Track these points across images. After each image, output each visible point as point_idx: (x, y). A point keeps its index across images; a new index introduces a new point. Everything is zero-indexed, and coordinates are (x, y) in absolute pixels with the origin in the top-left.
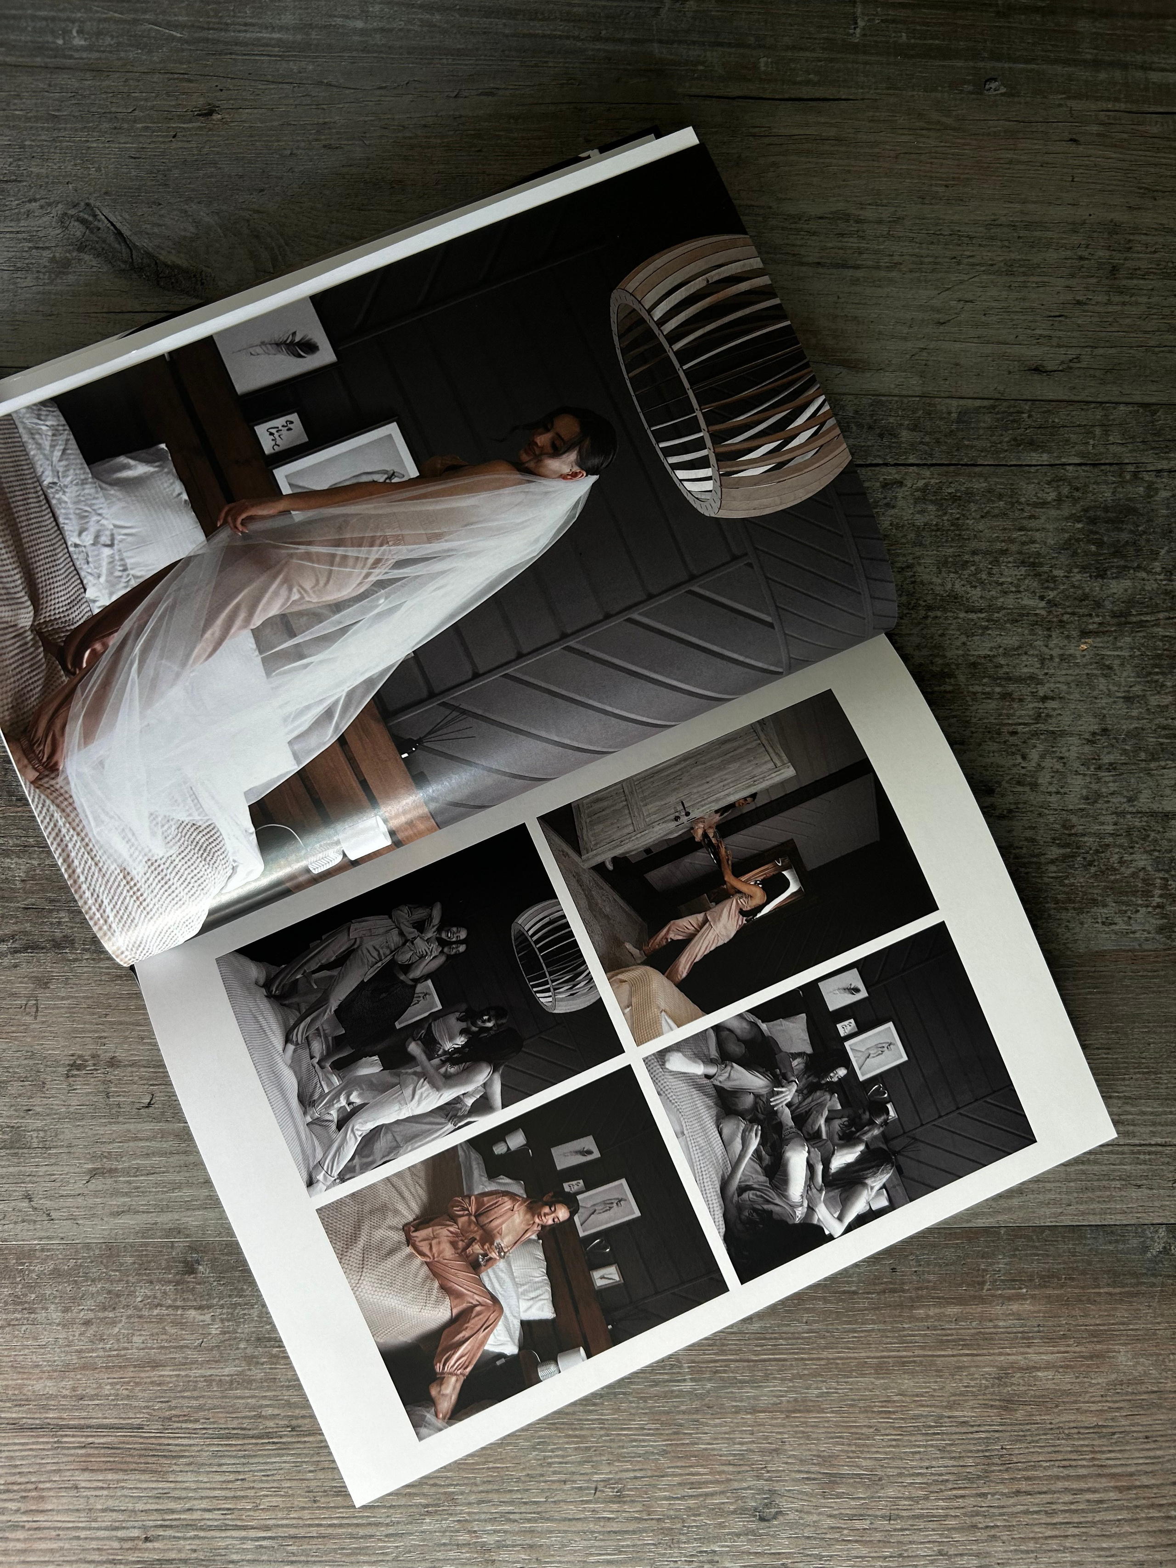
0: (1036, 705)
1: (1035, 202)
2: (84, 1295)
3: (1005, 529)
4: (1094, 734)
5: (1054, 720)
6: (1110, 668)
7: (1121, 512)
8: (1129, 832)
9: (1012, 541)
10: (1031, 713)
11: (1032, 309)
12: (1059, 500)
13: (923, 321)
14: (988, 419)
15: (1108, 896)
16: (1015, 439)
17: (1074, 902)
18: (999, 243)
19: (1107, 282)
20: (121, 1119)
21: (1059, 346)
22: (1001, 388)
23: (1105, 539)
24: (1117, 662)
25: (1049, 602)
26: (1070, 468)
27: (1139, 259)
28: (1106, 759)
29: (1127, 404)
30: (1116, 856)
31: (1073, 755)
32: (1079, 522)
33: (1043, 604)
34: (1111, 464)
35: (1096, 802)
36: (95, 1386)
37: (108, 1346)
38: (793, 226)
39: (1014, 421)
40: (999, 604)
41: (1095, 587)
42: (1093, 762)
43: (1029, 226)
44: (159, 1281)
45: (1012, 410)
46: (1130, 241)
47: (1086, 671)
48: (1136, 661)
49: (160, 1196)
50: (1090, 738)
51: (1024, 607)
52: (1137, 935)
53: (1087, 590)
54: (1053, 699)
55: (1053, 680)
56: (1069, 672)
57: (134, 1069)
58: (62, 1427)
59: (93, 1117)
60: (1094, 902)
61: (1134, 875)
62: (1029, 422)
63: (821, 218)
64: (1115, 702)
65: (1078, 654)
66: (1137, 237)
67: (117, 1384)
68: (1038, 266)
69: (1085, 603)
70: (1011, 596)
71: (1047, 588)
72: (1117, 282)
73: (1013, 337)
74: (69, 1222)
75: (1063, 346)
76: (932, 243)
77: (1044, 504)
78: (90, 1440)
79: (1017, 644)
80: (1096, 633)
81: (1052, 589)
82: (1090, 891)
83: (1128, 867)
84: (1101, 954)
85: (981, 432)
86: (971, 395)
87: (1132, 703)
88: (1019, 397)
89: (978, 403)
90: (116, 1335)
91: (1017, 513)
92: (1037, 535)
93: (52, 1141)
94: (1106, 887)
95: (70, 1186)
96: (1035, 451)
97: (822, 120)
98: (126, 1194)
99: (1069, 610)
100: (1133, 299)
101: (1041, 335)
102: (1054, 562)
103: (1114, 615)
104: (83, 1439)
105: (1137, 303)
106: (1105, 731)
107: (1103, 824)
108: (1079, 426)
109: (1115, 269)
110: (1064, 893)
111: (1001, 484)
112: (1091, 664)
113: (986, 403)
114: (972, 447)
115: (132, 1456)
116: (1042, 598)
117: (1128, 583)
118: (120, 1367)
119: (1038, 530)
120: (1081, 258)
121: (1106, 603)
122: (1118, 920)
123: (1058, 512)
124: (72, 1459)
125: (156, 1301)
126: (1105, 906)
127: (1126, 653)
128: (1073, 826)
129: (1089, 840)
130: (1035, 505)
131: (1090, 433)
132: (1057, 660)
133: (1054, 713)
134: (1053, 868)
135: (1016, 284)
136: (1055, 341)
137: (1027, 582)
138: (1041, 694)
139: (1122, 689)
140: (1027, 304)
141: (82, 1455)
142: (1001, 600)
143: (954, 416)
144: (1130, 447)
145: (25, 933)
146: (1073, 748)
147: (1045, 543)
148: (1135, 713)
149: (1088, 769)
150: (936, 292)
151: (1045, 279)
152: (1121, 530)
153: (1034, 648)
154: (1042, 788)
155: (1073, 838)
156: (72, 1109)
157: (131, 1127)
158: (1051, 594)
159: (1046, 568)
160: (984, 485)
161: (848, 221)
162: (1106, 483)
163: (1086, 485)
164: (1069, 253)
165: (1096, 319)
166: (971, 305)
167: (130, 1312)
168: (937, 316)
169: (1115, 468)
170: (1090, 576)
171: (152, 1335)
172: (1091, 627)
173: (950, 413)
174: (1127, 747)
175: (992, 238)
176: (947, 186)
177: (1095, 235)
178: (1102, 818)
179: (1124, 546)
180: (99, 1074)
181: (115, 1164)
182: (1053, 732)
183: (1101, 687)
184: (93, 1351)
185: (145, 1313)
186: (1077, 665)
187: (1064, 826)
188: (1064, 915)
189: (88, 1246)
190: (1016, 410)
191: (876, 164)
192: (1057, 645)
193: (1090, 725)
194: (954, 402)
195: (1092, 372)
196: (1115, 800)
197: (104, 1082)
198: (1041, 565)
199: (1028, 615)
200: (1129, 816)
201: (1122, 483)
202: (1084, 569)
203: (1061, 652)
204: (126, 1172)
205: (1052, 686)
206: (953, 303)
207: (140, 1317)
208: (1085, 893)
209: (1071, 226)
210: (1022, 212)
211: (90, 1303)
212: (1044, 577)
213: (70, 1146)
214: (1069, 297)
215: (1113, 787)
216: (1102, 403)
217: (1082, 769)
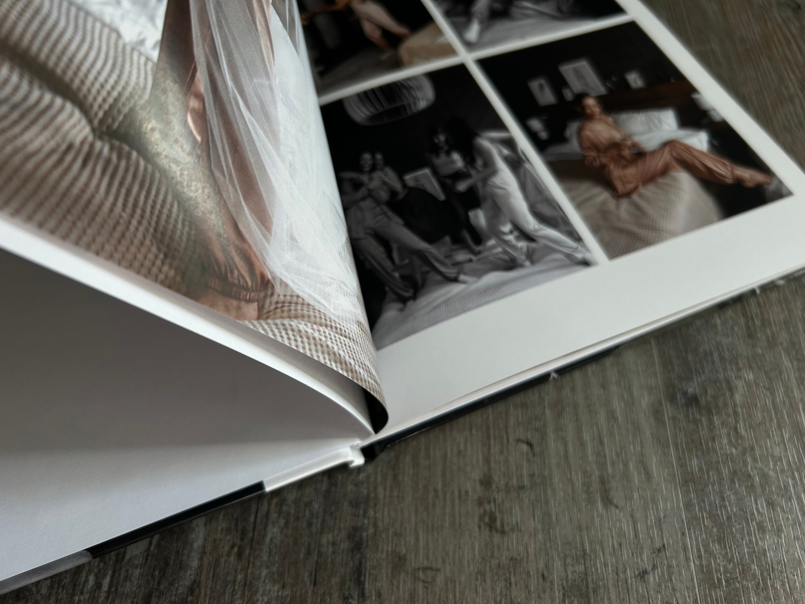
20: (546, 473)
57: (492, 460)
59: (547, 502)
74: (664, 527)
93: (576, 548)
95: (625, 526)
145: (342, 583)
181: (595, 478)
204: (602, 466)
213: (580, 528)
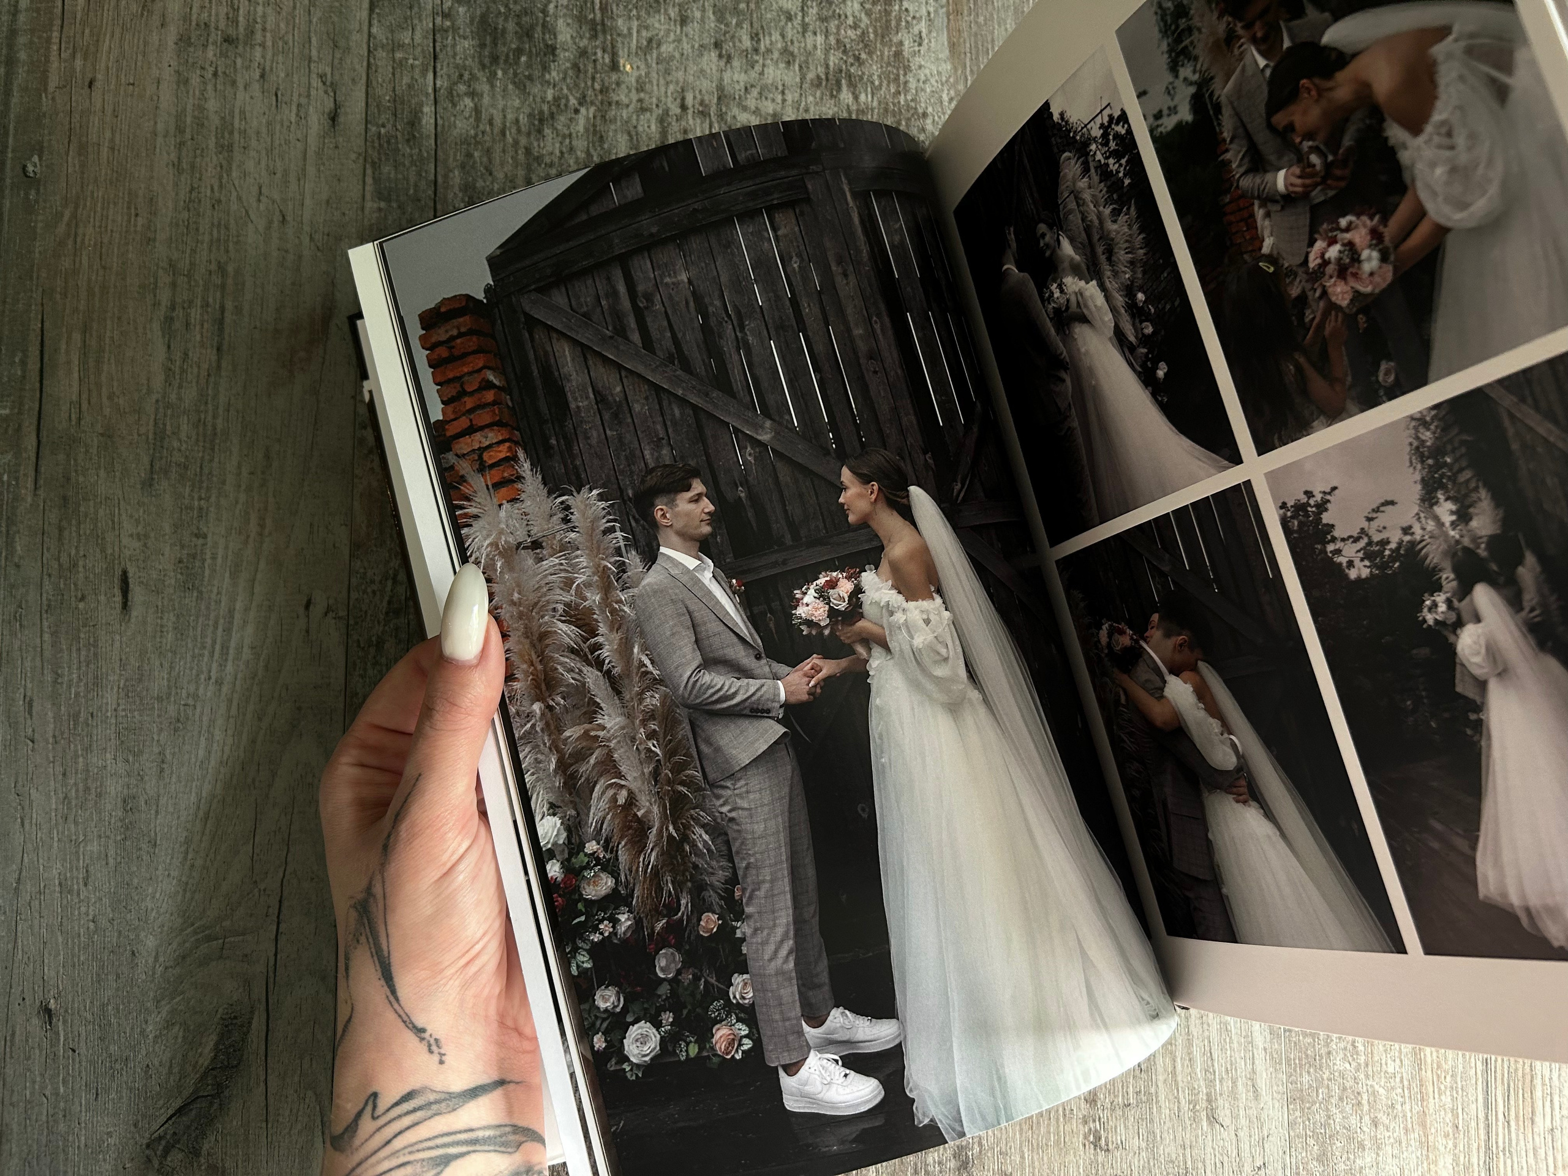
0: (690, 117)
1: (156, 123)
2: (1344, 1127)
3: (504, 151)
4: (720, 56)
5: (706, 98)
6: (650, 41)
7: (485, 30)
8: (823, 19)
9: (516, 143)
10: (698, 121)
11: (269, 123)
12: (472, 94)
13: (280, 239)
14: (386, 169)
15: (891, 40)
16: (408, 141)
17: (898, 75)
18: (198, 160)
19: (241, 48)
21: (309, 96)
22: (353, 156)
23: (514, 46)
24: (644, 33)
25: (580, 104)
26: (439, 83)
27: (217, 15)
28: (747, 43)
29: (370, 25)
30: (849, 32)
31: (743, 78)
32: (496, 74)
33: (583, 110)
34: (434, 41)
35: (792, 54)
36: (1442, 1113)
37: (1400, 1099)
38: (177, 377)
39: (388, 142)
40: (583, 155)
41: (565, 57)
42: (750, 58)
43: (180, 130)
44: (1327, 1045)
45: (376, 145)
46: (197, 25)
47: (654, 65)
48: (643, 13)
49: (1235, 1045)
50: (724, 60)
51: (587, 130)
52: (932, 10)
53: (568, 65)
54: (683, 99)
55: (663, 99)
56: (655, 83)
58: (1488, 1148)
60: (898, 54)
61: (869, 13)
62: (389, 126)
63: (169, 347)
64: (686, 35)
65: (636, 74)
66: (194, 17)
67: (1440, 1089)
68: (223, 118)
69: (582, 67)
70: (574, 143)
71: (566, 105)
72: (241, 37)
73: (299, 145)
75: (309, 91)
76: (197, 230)
77: (477, 110)
78: (1501, 1116)
79: (626, 137)
80: (614, 56)
81: (568, 100)
82: (886, 58)
83: (860, 21)
84: (953, 46)
85: (400, 176)
86: (360, 187)
87: (687, 17)
88: (363, 137)
89: (369, 180)
90: (1388, 1091)
91: (487, 138)
92: (510, 116)
94: (882, 43)
96: (420, 120)
97: (63, 347)
98: (1234, 1083)
99: (589, 83)
100: (259, 20)
101: (297, 115)
102: (538, 100)
103: (594, 37)
104: (1500, 1124)
105: (264, 16)
106: (717, 45)
107: (815, 47)
108: (393, 74)
109: (228, 40)
110: (888, 85)
111: (455, 155)
112: (646, 60)
113: (369, 171)
114: (416, 185)
115: (1516, 1070)
116: (577, 111)
117: (560, 22)
118: (1421, 1085)
119: (505, 116)
120: (215, 74)
121: (581, 45)
122: (916, 30)
123: (485, 95)
124: (1521, 1137)
125: (1349, 1047)
126: (901, 43)
127: (635, 24)
128: (818, 77)
129: (834, 60)
130: (478, 119)
131: (401, 63)
132: (642, 95)
133: (699, 97)
134: (862, 97)
135: (242, 141)
136: (303, 101)
137: (559, 127)
138: (678, 111)
139: (673, 27)
140: (264, 130)
141: (1517, 1125)
142: (579, 153)
143: (383, 205)
144: (416, 21)
146: (736, 77)
147: (518, 109)
148: (698, 14)
149: (757, 62)
150: (250, 224)
151: (237, 111)
152: (504, 31)
153: (630, 118)
154: (779, 108)
155: (831, 77)
156: (1143, 1145)
157: (1161, 1078)
158: (573, 101)
159: (545, 108)
160: (457, 173)
161: (172, 319)
162: (454, 46)
163: (457, 66)
164: (210, 87)
165: (280, 58)
166: (264, 190)
167: (1362, 1076)
168: (276, 224)
169: (438, 36)
170: (554, 61)
171: (1386, 1051)
172: (607, 60)
173: (380, 210)
174: (734, 21)
175: (193, 167)
176: (137, 215)
177: (191, 60)
178: (809, 47)
179: (521, 28)
180: (1104, 1115)
182: (719, 98)
183: (670, 49)
184: (1405, 1116)
185: (1362, 1059)
186: (647, 74)
187: (819, 85)
188: (912, 85)
189: (1291, 1125)
190: (376, 141)
191: (112, 290)
192: (627, 96)
193: (710, 61)
194: (369, 205)
195: (336, 61)
196: (790, 33)
197: (1113, 1110)
198: (541, 112)
199: (594, 126)
200: (807, 20)
201: (455, 29)
202: (545, 68)
203: (634, 91)
205: (670, 99)
206: (262, 207)
207: (1367, 1065)
208: (889, 64)
209: (182, 86)
210: (165, 136)
211: (1354, 1121)
212: (554, 109)
214: (256, 86)
215: (776, 36)
216: (369, 51)
217: (758, 68)
